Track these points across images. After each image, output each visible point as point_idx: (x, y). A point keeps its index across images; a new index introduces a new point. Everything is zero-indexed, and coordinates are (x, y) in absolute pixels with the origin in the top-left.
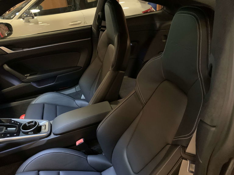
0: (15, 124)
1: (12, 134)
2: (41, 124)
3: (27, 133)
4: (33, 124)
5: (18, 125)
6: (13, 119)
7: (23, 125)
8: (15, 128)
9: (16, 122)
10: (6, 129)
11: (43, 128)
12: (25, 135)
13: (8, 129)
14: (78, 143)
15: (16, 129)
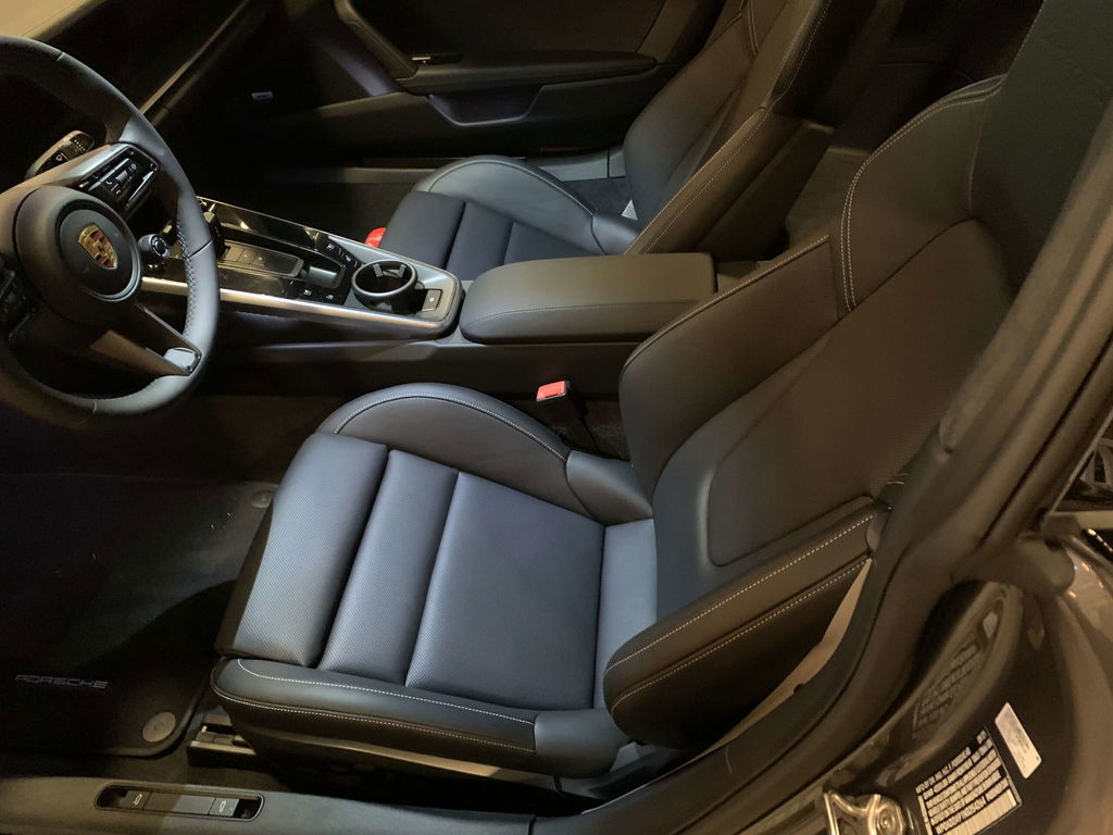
0: (337, 259)
1: (319, 293)
2: (427, 282)
3: (371, 304)
4: (399, 273)
5: (345, 262)
6: (333, 237)
7: (363, 266)
8: (334, 274)
9: (344, 250)
10: (306, 268)
11: (431, 299)
12: (362, 306)
13: (312, 268)
14: (543, 393)
15: (336, 278)
